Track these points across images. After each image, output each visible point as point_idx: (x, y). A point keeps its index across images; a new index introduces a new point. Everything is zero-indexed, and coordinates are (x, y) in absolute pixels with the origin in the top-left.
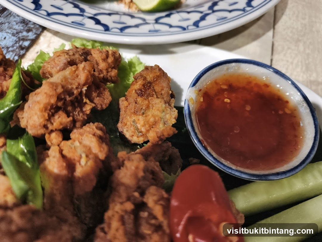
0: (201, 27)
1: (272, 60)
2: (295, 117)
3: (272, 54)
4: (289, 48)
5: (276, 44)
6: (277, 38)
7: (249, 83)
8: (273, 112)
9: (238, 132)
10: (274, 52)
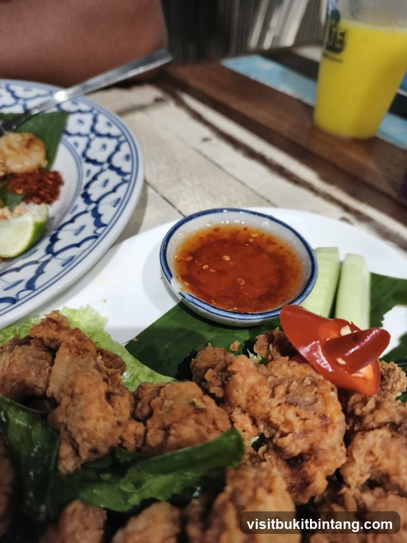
0: (110, 222)
1: (180, 212)
2: (263, 235)
3: (174, 206)
4: (180, 191)
5: (166, 195)
6: (160, 189)
7: (201, 239)
8: (247, 245)
9: (244, 282)
10: (174, 204)
